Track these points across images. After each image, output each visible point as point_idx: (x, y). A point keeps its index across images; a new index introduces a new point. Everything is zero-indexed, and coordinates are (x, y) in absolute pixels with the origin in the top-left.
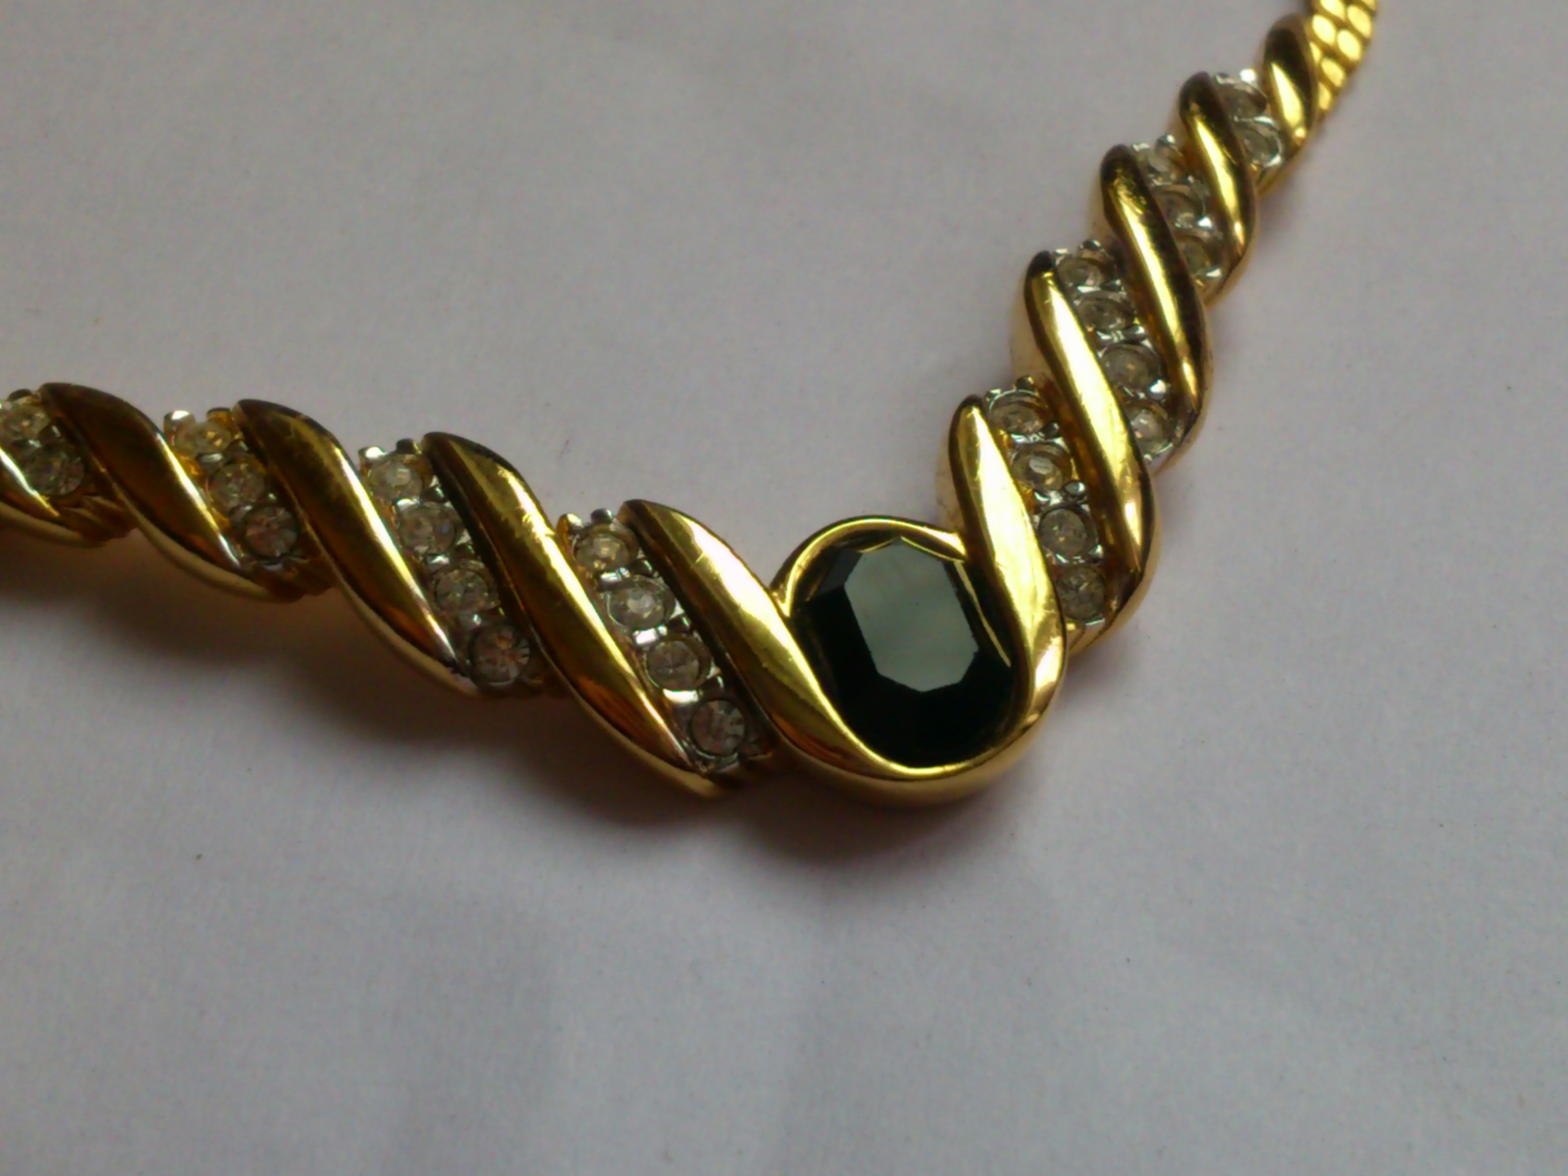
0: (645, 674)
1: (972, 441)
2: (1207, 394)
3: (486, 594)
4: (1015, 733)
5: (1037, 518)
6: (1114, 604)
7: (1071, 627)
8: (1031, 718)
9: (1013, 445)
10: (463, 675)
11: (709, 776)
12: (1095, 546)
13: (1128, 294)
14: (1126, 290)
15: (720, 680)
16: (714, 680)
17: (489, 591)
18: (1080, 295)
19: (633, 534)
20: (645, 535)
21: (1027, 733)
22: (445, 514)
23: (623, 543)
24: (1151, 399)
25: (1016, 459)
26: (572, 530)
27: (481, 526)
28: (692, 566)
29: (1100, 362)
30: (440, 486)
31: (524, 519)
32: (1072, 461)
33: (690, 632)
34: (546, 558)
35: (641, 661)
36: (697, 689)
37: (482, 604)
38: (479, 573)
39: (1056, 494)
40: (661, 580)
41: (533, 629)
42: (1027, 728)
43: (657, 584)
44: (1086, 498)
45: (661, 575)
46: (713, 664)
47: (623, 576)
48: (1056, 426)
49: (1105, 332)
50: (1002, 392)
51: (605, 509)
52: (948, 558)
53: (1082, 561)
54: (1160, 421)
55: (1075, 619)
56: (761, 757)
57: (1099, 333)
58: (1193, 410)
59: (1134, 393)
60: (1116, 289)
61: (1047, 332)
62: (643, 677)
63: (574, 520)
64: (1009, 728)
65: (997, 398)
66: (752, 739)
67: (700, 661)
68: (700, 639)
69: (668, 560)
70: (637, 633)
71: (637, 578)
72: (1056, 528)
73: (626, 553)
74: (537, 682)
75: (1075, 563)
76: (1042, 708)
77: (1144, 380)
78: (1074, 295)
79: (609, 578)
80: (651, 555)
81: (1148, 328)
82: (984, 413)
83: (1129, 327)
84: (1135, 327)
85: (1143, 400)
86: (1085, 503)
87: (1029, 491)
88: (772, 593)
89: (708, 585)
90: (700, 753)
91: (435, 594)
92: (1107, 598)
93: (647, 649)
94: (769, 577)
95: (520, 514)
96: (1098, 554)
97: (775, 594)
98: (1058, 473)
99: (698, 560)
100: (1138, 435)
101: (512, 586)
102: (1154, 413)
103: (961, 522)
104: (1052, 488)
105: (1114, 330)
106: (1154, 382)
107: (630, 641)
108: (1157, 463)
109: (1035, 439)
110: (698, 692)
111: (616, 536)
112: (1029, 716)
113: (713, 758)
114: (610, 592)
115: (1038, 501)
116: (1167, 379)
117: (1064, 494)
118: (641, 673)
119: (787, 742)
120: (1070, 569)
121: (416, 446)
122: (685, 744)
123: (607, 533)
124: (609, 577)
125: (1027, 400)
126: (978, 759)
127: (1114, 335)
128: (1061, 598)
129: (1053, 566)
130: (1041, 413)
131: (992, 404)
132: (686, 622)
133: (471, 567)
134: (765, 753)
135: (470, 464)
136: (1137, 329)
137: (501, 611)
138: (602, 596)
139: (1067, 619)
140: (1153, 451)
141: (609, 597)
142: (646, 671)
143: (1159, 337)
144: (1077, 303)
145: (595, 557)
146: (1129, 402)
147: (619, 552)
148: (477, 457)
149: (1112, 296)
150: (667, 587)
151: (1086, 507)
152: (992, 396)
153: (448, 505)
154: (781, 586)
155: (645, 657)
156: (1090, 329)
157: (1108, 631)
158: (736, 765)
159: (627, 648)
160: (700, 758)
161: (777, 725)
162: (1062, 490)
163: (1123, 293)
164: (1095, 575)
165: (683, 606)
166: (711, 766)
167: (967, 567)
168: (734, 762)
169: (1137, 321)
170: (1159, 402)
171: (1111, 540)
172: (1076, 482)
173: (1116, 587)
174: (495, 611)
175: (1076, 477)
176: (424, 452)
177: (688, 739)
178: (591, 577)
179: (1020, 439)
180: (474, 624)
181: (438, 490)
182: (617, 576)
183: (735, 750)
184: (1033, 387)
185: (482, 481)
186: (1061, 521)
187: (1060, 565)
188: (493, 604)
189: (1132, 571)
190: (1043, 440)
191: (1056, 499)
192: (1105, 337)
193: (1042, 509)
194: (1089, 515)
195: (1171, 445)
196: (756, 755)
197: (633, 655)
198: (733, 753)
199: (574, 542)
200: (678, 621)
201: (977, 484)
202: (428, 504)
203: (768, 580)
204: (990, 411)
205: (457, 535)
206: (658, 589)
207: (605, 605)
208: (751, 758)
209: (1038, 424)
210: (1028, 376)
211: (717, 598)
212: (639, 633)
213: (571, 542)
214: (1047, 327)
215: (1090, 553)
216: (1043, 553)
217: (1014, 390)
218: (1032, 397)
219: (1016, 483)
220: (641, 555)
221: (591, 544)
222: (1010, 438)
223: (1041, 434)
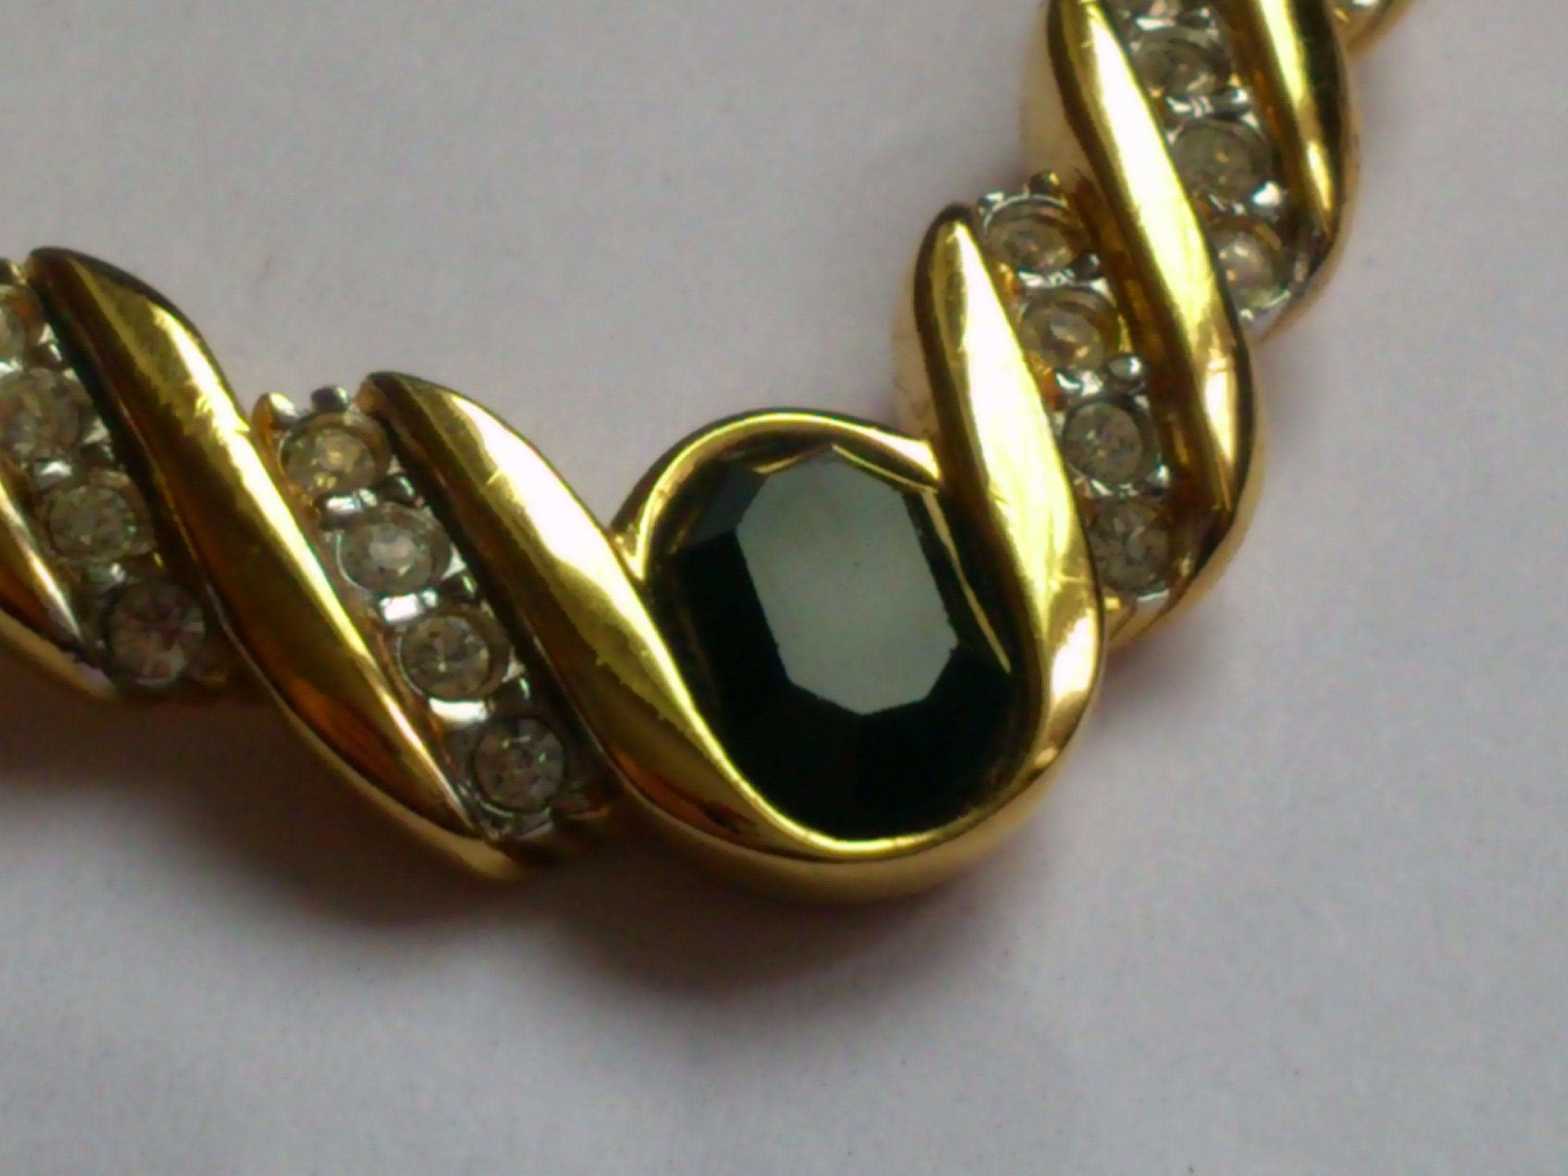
0: (399, 672)
1: (954, 283)
2: (1347, 207)
3: (132, 529)
4: (1015, 784)
5: (1060, 418)
6: (1185, 565)
7: (1112, 603)
8: (1045, 756)
9: (1021, 290)
10: (93, 664)
11: (503, 846)
12: (1157, 468)
13: (1222, 33)
14: (1218, 26)
15: (524, 685)
16: (514, 684)
17: (138, 523)
18: (1141, 34)
19: (382, 431)
20: (403, 432)
21: (1036, 784)
22: (63, 389)
23: (364, 446)
24: (1255, 216)
25: (1026, 316)
26: (278, 422)
27: (126, 412)
28: (482, 490)
29: (1172, 152)
30: (57, 341)
31: (199, 403)
32: (1121, 320)
33: (475, 602)
34: (234, 474)
35: (392, 650)
36: (486, 699)
37: (126, 546)
38: (121, 492)
39: (1093, 377)
40: (428, 512)
41: (210, 591)
42: (1037, 774)
43: (421, 519)
44: (1143, 385)
45: (427, 503)
46: (512, 657)
47: (363, 503)
48: (1095, 260)
49: (1183, 98)
50: (1007, 196)
51: (336, 386)
52: (912, 484)
53: (1133, 493)
54: (1268, 252)
55: (1118, 588)
56: (589, 816)
57: (1171, 101)
58: (1323, 234)
59: (1225, 205)
60: (1203, 24)
61: (1086, 98)
62: (396, 677)
63: (283, 404)
64: (1006, 776)
65: (996, 208)
66: (576, 784)
67: (492, 650)
68: (491, 614)
69: (442, 480)
70: (385, 602)
71: (389, 507)
72: (1091, 435)
73: (370, 464)
74: (218, 679)
75: (1122, 495)
76: (1063, 739)
77: (1244, 182)
78: (1131, 33)
79: (339, 507)
80: (413, 470)
81: (1255, 93)
82: (976, 234)
83: (1221, 91)
84: (1232, 91)
85: (1240, 218)
86: (1142, 393)
87: (1048, 370)
88: (614, 538)
89: (508, 523)
90: (488, 807)
91: (47, 525)
92: (1174, 552)
93: (402, 629)
94: (610, 511)
95: (190, 395)
96: (1160, 481)
97: (620, 540)
98: (1097, 338)
99: (491, 480)
100: (1231, 276)
101: (177, 519)
102: (1259, 238)
103: (932, 422)
104: (1085, 365)
105: (1195, 95)
106: (1260, 185)
107: (371, 613)
108: (1264, 323)
109: (1058, 280)
110: (487, 705)
111: (353, 432)
112: (1039, 753)
113: (509, 815)
114: (342, 531)
115: (1062, 389)
116: (1282, 182)
117: (1106, 376)
118: (392, 669)
119: (635, 792)
120: (1116, 504)
121: (15, 270)
122: (464, 791)
123: (339, 426)
124: (341, 504)
125: (1047, 212)
126: (952, 827)
127: (1195, 104)
128: (1098, 553)
129: (1086, 500)
130: (1070, 235)
131: (988, 218)
132: (469, 584)
133: (109, 482)
134: (595, 807)
135: (108, 307)
136: (1235, 95)
137: (158, 559)
138: (328, 536)
139: (1105, 590)
140: (1257, 304)
141: (339, 538)
142: (401, 668)
143: (1270, 110)
144: (1135, 46)
145: (319, 468)
146: (1217, 220)
147: (359, 462)
148: (119, 292)
149: (1194, 36)
150: (436, 522)
151: (1142, 401)
152: (988, 204)
153: (70, 374)
154: (631, 527)
155: (399, 643)
156: (1156, 93)
157: (1174, 612)
158: (548, 827)
159: (368, 626)
160: (487, 815)
161: (618, 764)
162: (1103, 371)
163: (1213, 32)
164: (1152, 515)
165: (465, 557)
166: (508, 829)
167: (944, 501)
168: (543, 823)
169: (1234, 81)
170: (1267, 220)
171: (1183, 455)
172: (1126, 357)
173: (1190, 536)
174: (146, 559)
175: (1126, 346)
176: (30, 281)
177: (469, 783)
178: (311, 503)
179: (1033, 281)
180: (112, 578)
181: (54, 349)
182: (354, 502)
183: (547, 801)
184: (1056, 191)
185: (127, 336)
186: (1101, 423)
187: (1098, 500)
188: (144, 548)
189: (1216, 507)
190: (1071, 283)
191: (1091, 385)
192: (1180, 108)
193: (1070, 402)
194: (1147, 413)
195: (1287, 294)
196: (581, 811)
197: (380, 638)
198: (542, 808)
199: (282, 443)
200: (455, 583)
201: (960, 358)
202: (36, 372)
203: (608, 516)
204: (986, 232)
205: (85, 428)
206: (423, 525)
207: (333, 553)
208: (575, 817)
209: (1064, 253)
210: (1049, 172)
211: (523, 544)
212: (390, 603)
213: (276, 442)
214: (1084, 90)
215: (1149, 478)
216: (1070, 477)
217: (1026, 195)
218: (1056, 207)
219: (1028, 359)
220: (394, 468)
221: (311, 444)
222: (1017, 279)
223: (1070, 273)
